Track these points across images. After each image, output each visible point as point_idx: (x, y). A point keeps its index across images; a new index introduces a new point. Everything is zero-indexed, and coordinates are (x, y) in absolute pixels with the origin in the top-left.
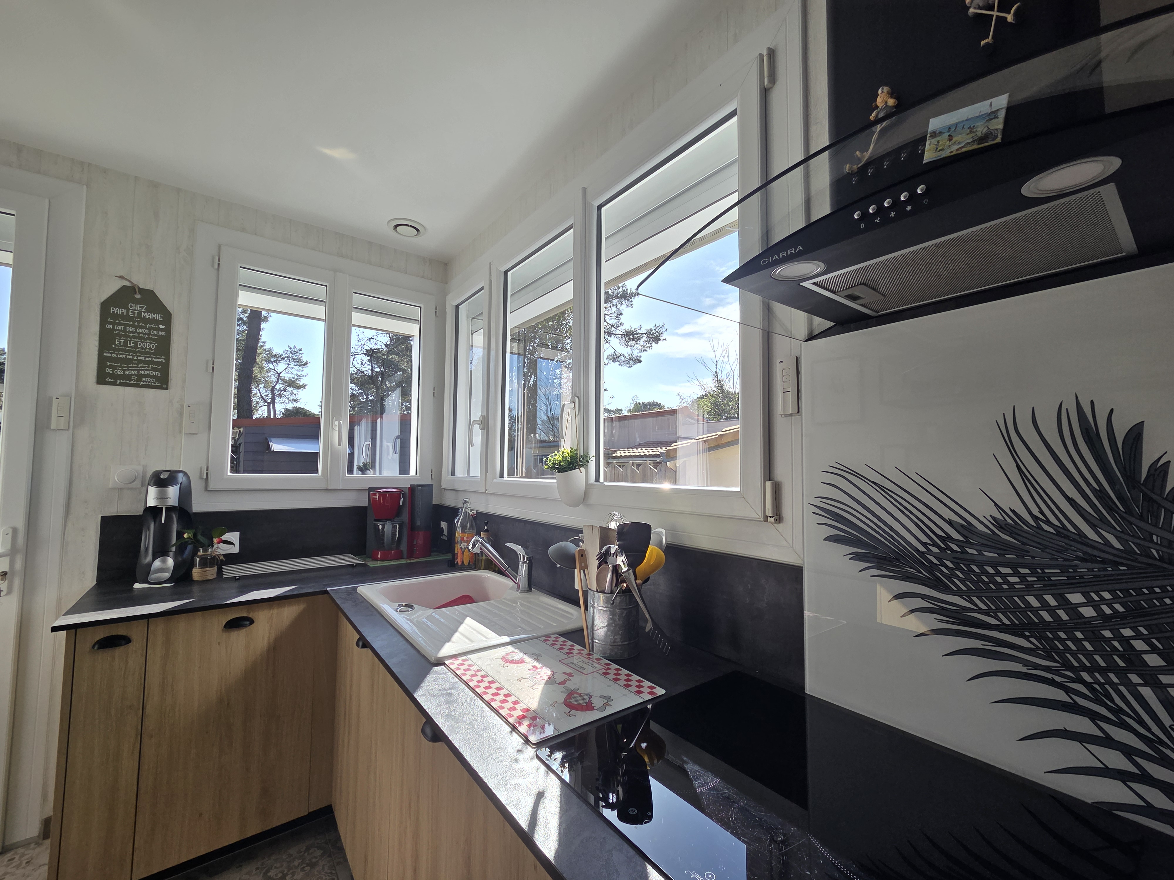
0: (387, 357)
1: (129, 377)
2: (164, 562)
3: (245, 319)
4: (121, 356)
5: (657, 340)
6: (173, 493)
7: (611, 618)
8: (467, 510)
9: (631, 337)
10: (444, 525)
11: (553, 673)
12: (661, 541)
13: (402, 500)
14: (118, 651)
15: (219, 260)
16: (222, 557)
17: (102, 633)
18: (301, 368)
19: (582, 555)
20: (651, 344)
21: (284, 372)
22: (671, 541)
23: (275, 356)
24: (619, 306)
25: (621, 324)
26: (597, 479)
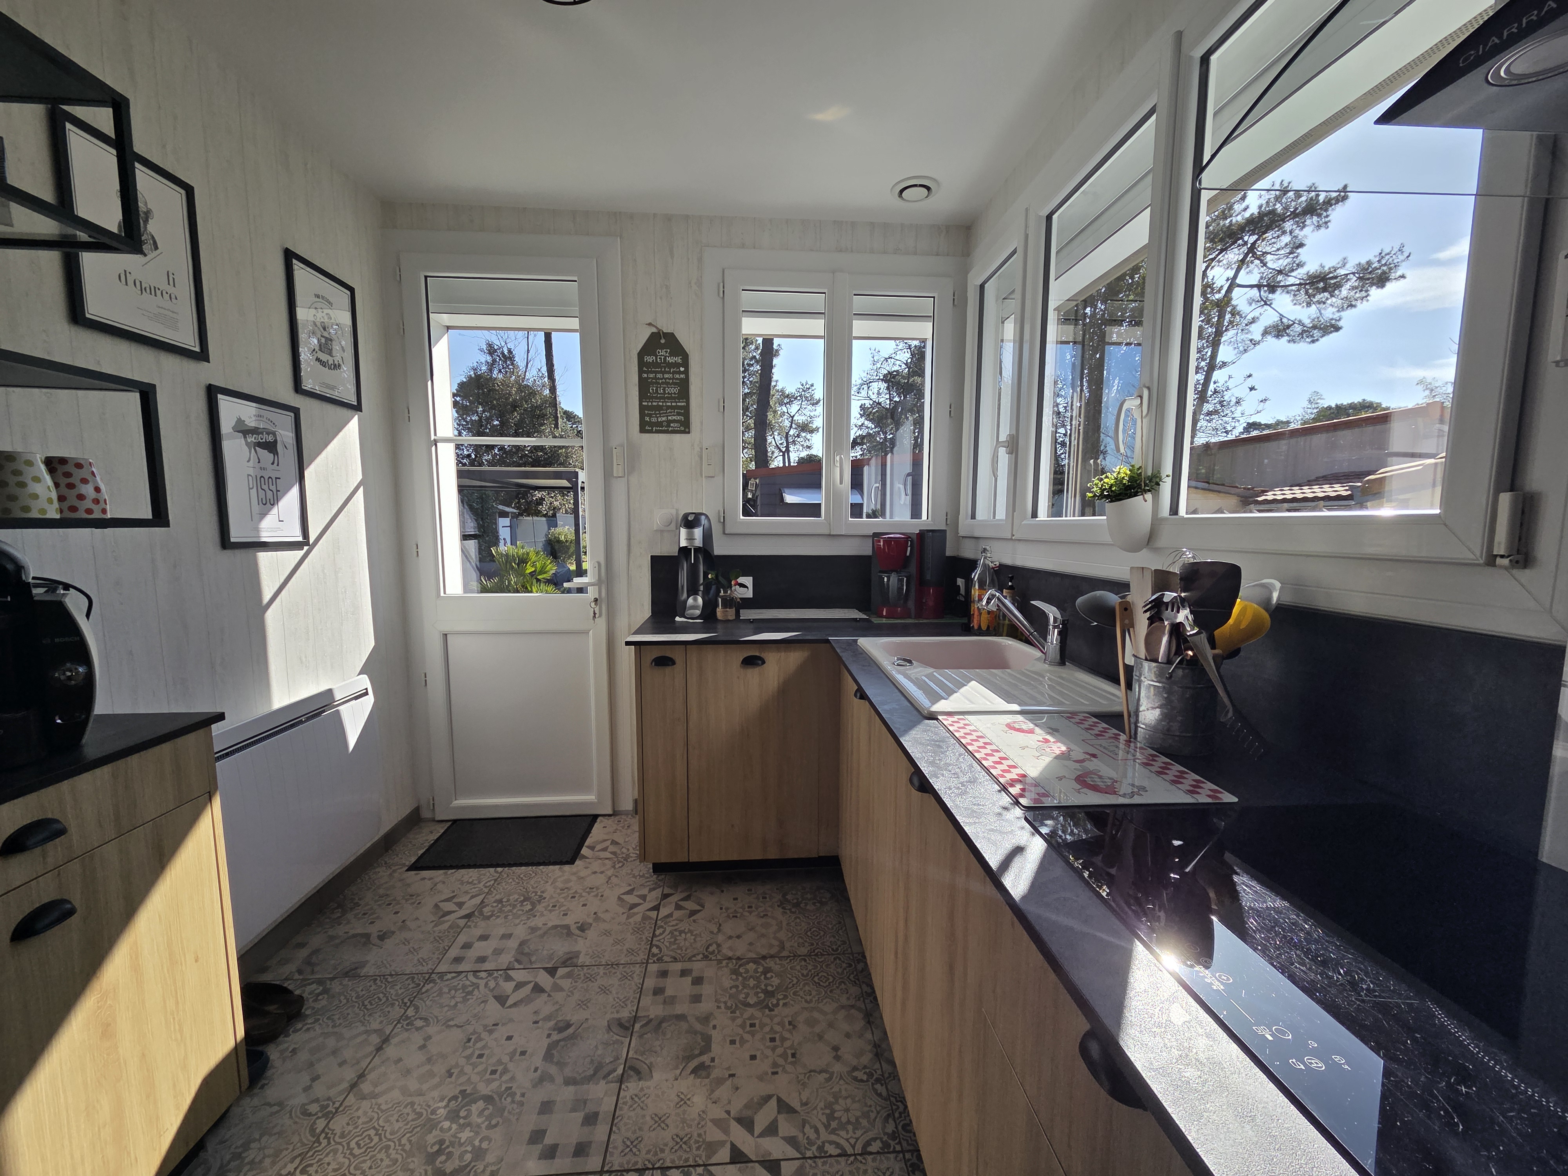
0: (908, 381)
1: (660, 424)
2: (695, 600)
3: (758, 357)
4: (654, 404)
5: (1382, 280)
6: (698, 532)
7: (1166, 698)
8: (987, 562)
9: (1321, 285)
10: (960, 582)
11: (1070, 750)
12: (1269, 599)
13: (909, 548)
14: (668, 670)
15: (724, 288)
16: (739, 600)
17: (657, 653)
18: (813, 407)
19: (1126, 609)
20: (1367, 291)
21: (797, 414)
22: (1288, 600)
23: (788, 396)
24: (1297, 232)
25: (1300, 265)
26: (1174, 510)
